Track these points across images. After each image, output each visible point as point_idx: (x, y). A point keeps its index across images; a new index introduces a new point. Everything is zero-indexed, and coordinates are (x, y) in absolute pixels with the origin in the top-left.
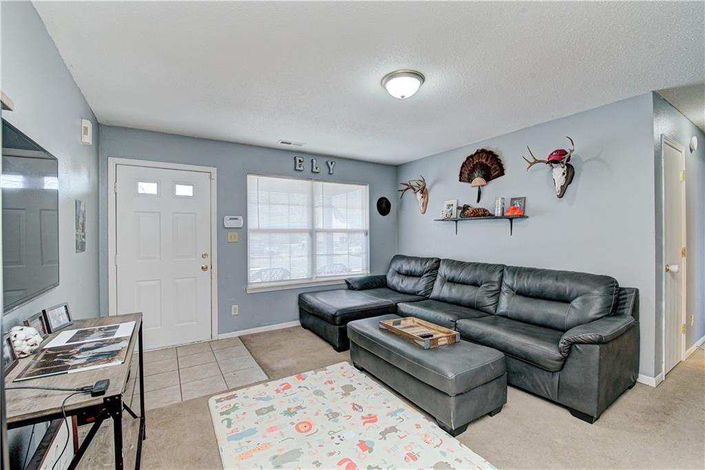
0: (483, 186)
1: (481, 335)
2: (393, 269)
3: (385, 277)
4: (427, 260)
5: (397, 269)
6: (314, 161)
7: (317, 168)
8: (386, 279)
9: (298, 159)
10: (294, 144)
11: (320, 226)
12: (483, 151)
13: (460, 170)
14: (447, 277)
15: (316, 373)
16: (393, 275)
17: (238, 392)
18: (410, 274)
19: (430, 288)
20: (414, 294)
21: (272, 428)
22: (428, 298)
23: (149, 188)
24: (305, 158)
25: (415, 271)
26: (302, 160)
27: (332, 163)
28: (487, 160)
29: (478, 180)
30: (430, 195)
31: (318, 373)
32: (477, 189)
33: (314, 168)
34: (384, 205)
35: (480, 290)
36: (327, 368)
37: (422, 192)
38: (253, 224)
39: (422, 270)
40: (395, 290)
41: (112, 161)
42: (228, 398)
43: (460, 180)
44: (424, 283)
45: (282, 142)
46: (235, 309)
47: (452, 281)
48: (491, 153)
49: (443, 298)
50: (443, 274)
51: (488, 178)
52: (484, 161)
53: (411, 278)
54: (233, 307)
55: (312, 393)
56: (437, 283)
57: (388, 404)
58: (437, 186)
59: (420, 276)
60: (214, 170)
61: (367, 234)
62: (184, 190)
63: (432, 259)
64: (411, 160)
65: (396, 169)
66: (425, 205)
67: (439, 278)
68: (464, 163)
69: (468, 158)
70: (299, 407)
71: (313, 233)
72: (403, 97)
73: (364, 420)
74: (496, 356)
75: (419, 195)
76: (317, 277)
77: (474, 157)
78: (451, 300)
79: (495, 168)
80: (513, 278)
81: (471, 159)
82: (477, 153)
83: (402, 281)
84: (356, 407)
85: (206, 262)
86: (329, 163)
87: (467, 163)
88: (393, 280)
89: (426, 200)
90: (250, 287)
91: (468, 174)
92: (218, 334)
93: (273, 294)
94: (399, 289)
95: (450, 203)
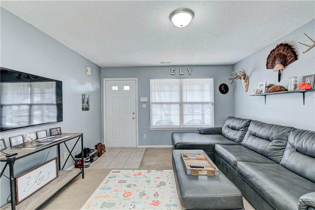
0: (282, 70)
1: (248, 175)
2: (226, 125)
3: (221, 128)
4: (243, 120)
5: (227, 125)
6: (181, 69)
7: (182, 73)
8: (222, 129)
9: (172, 69)
10: (166, 63)
11: (184, 100)
12: (281, 45)
13: (266, 61)
14: (252, 132)
15: (156, 172)
16: (225, 128)
17: (122, 171)
18: (233, 128)
19: (242, 137)
20: (233, 140)
21: (116, 190)
22: (240, 144)
23: (115, 88)
24: (176, 68)
25: (236, 127)
26: (174, 69)
27: (190, 69)
28: (284, 50)
29: (278, 66)
30: (251, 80)
31: (158, 172)
32: (278, 73)
33: (181, 72)
34: (223, 88)
35: (271, 144)
36: (163, 171)
37: (244, 79)
38: (153, 100)
39: (239, 126)
40: (225, 136)
41: (104, 79)
42: (117, 172)
43: (267, 68)
44: (240, 134)
45: (161, 63)
46: (145, 136)
47: (255, 135)
48: (286, 45)
49: (247, 145)
50: (250, 131)
51: (285, 64)
52: (281, 51)
53: (234, 130)
54: (145, 135)
55: (145, 180)
56: (246, 136)
57: (171, 200)
58: (254, 74)
59: (238, 130)
60: (137, 79)
61: (213, 104)
62: (127, 88)
63: (247, 120)
64: (240, 60)
65: (232, 66)
66: (247, 86)
67: (248, 133)
68: (269, 56)
69: (271, 52)
70: (135, 185)
71: (181, 104)
72: (182, 26)
73: (153, 203)
74: (235, 194)
75: (243, 81)
76: (183, 126)
77: (275, 51)
78: (251, 148)
79: (290, 55)
80: (295, 138)
81: (273, 52)
82: (278, 47)
83: (229, 132)
84: (156, 195)
85: (134, 116)
86: (189, 69)
87: (271, 55)
88: (225, 131)
89: (248, 82)
90: (152, 127)
91: (272, 63)
92: (139, 145)
93: (161, 131)
94: (226, 136)
95: (261, 83)
